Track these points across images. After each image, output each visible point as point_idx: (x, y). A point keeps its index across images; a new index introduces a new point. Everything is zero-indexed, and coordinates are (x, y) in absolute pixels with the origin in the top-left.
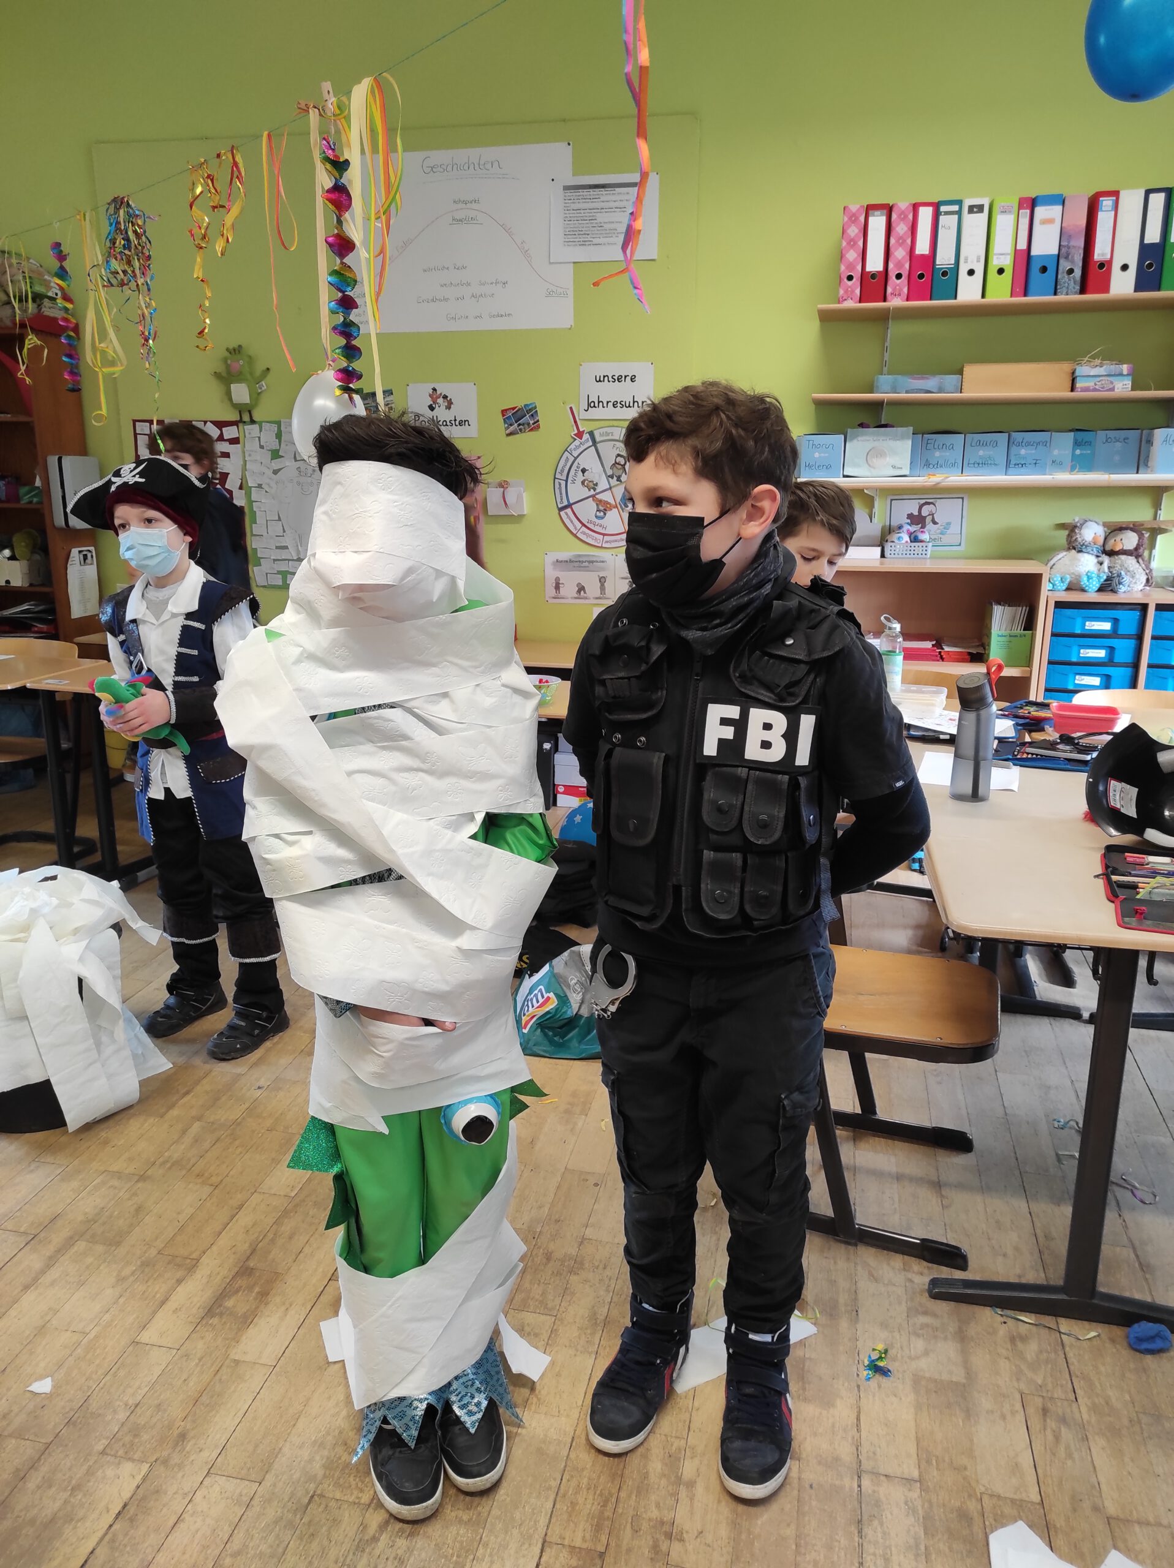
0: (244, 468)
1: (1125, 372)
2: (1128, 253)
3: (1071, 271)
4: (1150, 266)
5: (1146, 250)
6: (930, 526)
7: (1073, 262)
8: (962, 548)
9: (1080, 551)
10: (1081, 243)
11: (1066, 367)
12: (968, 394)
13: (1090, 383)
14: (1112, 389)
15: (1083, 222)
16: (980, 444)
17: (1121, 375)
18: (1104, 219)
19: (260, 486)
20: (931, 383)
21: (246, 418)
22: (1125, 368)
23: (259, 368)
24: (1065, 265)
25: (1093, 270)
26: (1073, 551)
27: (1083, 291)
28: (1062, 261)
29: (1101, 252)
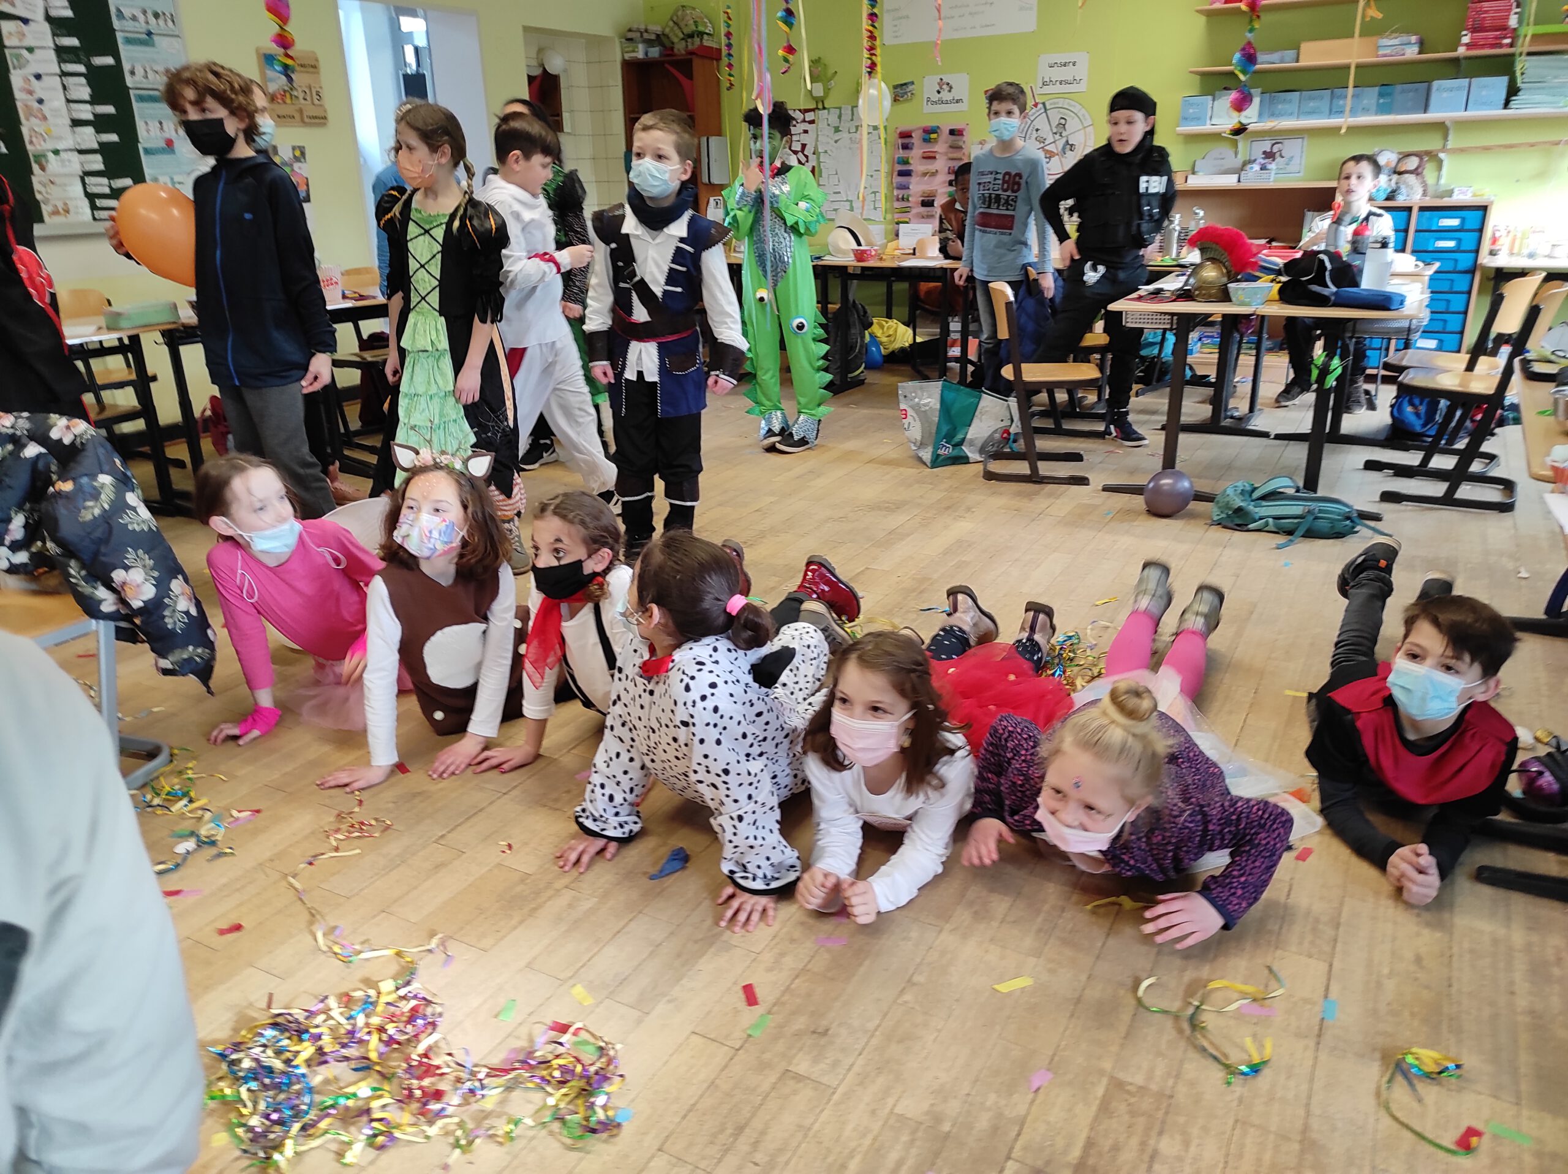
0: (817, 140)
1: (1414, 42)
6: (1278, 159)
8: (1301, 174)
11: (1373, 40)
12: (1304, 63)
13: (1388, 51)
14: (1404, 54)
16: (1311, 99)
17: (1409, 43)
19: (826, 152)
20: (1275, 56)
21: (820, 106)
22: (1414, 39)
23: (831, 71)
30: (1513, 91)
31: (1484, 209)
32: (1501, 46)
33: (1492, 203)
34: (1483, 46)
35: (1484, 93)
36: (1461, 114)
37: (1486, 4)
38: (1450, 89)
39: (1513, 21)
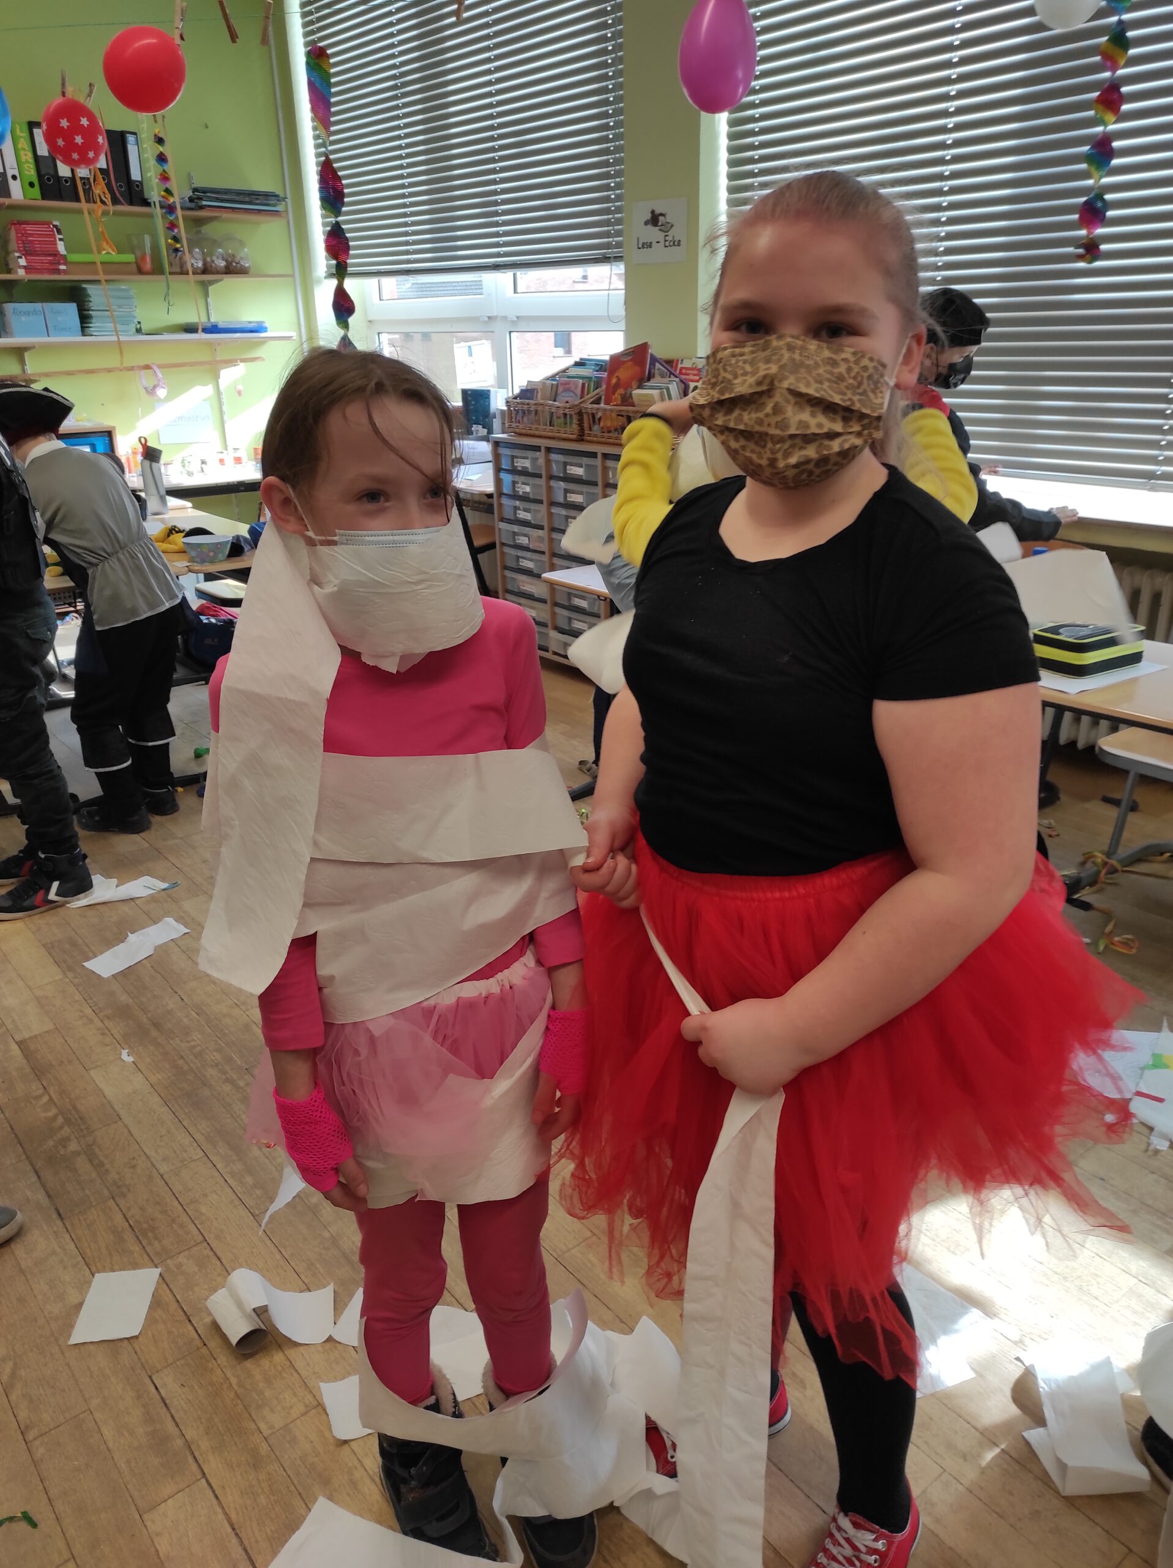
30: (84, 319)
31: (109, 434)
32: (58, 272)
33: (114, 427)
34: (41, 271)
35: (60, 319)
36: (46, 339)
37: (28, 227)
38: (27, 313)
39: (61, 247)
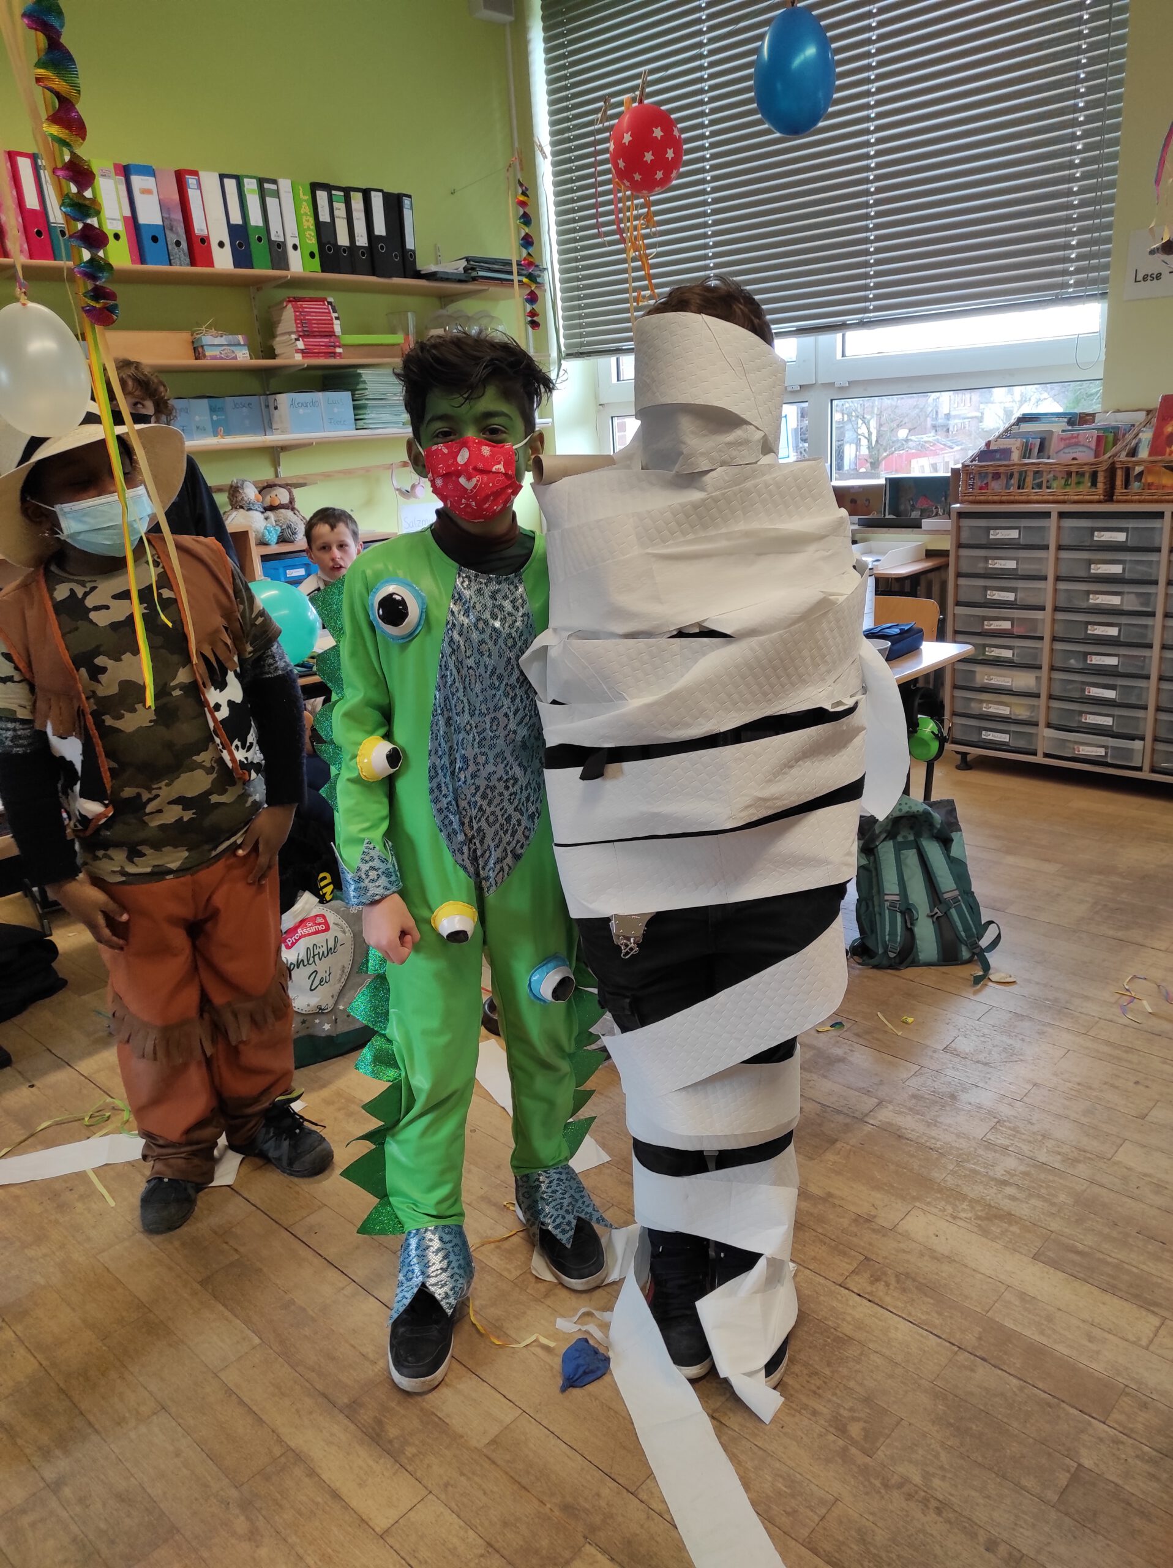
1: (242, 343)
2: (218, 233)
3: (178, 244)
4: (240, 245)
5: (233, 229)
7: (177, 234)
9: (249, 509)
10: (178, 216)
11: (185, 336)
13: (216, 352)
14: (235, 358)
15: (176, 197)
17: (239, 344)
18: (193, 194)
22: (241, 339)
24: (172, 238)
25: (197, 243)
26: (242, 510)
27: (193, 263)
28: (168, 232)
29: (199, 228)
30: (358, 409)
32: (334, 355)
34: (317, 355)
35: (336, 410)
37: (305, 304)
38: (305, 405)
39: (337, 327)
